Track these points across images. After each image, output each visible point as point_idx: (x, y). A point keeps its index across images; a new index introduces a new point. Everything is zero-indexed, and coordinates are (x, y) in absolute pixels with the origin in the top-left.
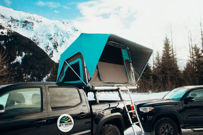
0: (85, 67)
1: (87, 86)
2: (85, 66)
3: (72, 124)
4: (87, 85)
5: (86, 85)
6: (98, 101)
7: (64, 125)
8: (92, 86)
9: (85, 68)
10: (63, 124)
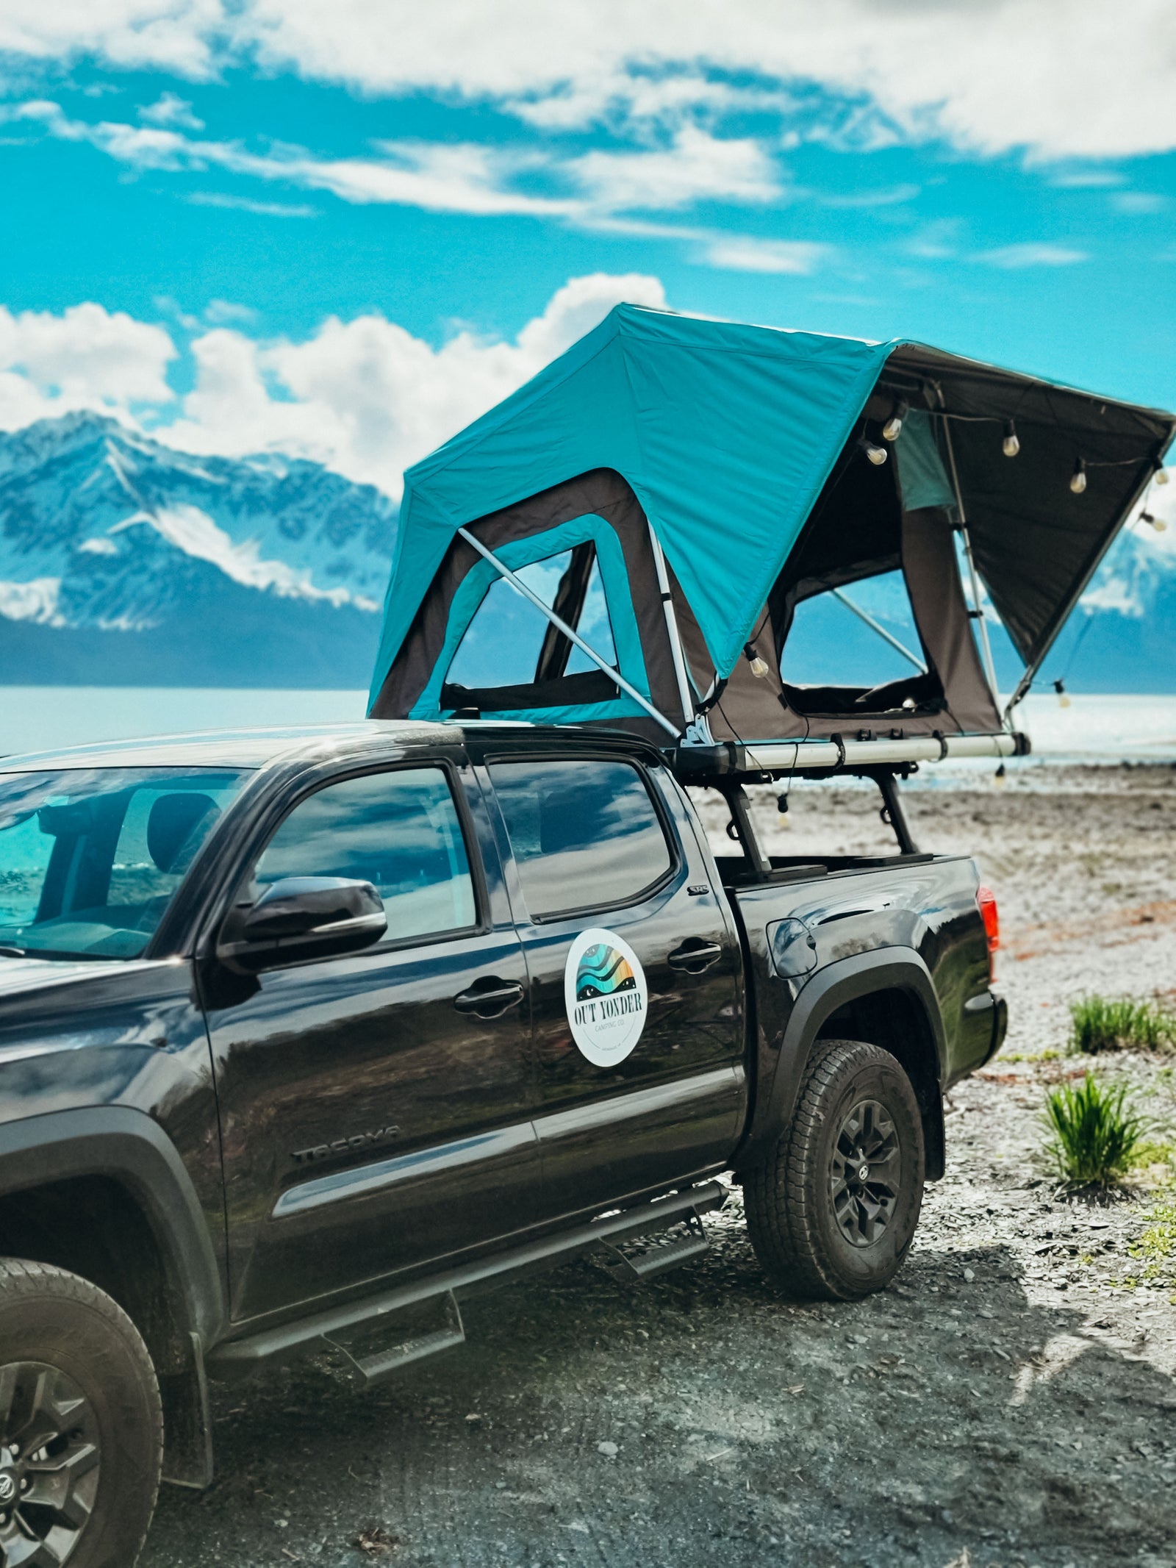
0: (666, 597)
1: (685, 744)
2: (665, 588)
3: (638, 1008)
4: (684, 736)
5: (677, 734)
6: (764, 859)
7: (598, 1012)
8: (729, 745)
9: (668, 605)
10: (592, 1006)
